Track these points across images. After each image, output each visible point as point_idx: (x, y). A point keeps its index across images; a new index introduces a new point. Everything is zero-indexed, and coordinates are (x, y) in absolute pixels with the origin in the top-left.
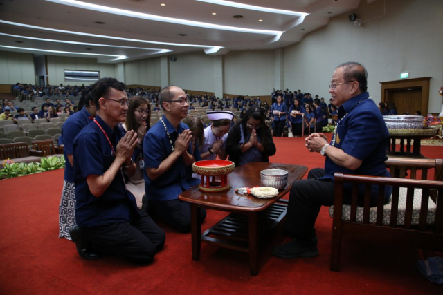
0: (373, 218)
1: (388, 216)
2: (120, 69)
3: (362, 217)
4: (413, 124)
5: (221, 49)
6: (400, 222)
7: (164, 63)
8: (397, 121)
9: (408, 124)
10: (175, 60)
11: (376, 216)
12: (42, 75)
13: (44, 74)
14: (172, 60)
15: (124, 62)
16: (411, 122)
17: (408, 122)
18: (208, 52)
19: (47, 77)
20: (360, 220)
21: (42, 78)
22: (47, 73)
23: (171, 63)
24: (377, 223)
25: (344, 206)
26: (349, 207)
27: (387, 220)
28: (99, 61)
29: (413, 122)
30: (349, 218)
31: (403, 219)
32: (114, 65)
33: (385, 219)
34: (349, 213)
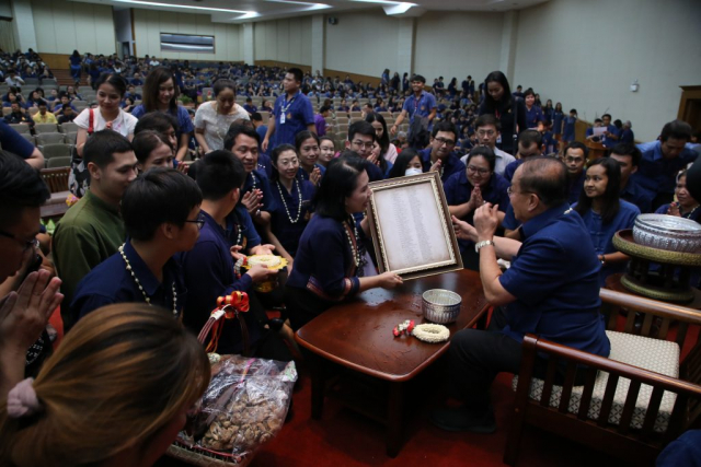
0: (574, 407)
1: (596, 408)
2: (248, 33)
3: (558, 402)
4: (683, 241)
5: (412, 8)
6: (613, 420)
7: (317, 27)
8: (657, 233)
9: (675, 241)
10: (336, 22)
11: (578, 404)
12: (126, 40)
13: (128, 38)
14: (330, 21)
15: (254, 23)
16: (681, 238)
17: (676, 237)
18: (389, 12)
19: (134, 45)
20: (554, 404)
21: (126, 44)
22: (134, 39)
23: (329, 26)
24: (578, 415)
25: (535, 380)
26: (541, 383)
27: (594, 413)
28: (213, 20)
29: (685, 238)
30: (539, 398)
31: (618, 416)
32: (237, 27)
33: (591, 411)
34: (540, 391)
